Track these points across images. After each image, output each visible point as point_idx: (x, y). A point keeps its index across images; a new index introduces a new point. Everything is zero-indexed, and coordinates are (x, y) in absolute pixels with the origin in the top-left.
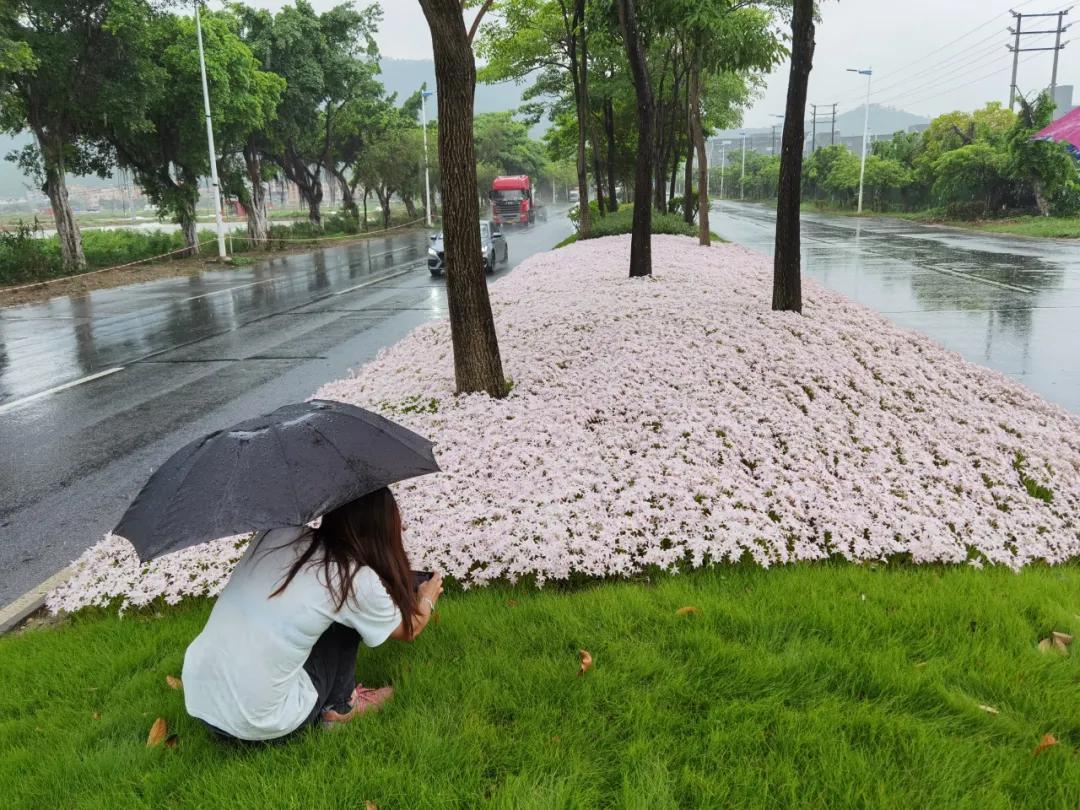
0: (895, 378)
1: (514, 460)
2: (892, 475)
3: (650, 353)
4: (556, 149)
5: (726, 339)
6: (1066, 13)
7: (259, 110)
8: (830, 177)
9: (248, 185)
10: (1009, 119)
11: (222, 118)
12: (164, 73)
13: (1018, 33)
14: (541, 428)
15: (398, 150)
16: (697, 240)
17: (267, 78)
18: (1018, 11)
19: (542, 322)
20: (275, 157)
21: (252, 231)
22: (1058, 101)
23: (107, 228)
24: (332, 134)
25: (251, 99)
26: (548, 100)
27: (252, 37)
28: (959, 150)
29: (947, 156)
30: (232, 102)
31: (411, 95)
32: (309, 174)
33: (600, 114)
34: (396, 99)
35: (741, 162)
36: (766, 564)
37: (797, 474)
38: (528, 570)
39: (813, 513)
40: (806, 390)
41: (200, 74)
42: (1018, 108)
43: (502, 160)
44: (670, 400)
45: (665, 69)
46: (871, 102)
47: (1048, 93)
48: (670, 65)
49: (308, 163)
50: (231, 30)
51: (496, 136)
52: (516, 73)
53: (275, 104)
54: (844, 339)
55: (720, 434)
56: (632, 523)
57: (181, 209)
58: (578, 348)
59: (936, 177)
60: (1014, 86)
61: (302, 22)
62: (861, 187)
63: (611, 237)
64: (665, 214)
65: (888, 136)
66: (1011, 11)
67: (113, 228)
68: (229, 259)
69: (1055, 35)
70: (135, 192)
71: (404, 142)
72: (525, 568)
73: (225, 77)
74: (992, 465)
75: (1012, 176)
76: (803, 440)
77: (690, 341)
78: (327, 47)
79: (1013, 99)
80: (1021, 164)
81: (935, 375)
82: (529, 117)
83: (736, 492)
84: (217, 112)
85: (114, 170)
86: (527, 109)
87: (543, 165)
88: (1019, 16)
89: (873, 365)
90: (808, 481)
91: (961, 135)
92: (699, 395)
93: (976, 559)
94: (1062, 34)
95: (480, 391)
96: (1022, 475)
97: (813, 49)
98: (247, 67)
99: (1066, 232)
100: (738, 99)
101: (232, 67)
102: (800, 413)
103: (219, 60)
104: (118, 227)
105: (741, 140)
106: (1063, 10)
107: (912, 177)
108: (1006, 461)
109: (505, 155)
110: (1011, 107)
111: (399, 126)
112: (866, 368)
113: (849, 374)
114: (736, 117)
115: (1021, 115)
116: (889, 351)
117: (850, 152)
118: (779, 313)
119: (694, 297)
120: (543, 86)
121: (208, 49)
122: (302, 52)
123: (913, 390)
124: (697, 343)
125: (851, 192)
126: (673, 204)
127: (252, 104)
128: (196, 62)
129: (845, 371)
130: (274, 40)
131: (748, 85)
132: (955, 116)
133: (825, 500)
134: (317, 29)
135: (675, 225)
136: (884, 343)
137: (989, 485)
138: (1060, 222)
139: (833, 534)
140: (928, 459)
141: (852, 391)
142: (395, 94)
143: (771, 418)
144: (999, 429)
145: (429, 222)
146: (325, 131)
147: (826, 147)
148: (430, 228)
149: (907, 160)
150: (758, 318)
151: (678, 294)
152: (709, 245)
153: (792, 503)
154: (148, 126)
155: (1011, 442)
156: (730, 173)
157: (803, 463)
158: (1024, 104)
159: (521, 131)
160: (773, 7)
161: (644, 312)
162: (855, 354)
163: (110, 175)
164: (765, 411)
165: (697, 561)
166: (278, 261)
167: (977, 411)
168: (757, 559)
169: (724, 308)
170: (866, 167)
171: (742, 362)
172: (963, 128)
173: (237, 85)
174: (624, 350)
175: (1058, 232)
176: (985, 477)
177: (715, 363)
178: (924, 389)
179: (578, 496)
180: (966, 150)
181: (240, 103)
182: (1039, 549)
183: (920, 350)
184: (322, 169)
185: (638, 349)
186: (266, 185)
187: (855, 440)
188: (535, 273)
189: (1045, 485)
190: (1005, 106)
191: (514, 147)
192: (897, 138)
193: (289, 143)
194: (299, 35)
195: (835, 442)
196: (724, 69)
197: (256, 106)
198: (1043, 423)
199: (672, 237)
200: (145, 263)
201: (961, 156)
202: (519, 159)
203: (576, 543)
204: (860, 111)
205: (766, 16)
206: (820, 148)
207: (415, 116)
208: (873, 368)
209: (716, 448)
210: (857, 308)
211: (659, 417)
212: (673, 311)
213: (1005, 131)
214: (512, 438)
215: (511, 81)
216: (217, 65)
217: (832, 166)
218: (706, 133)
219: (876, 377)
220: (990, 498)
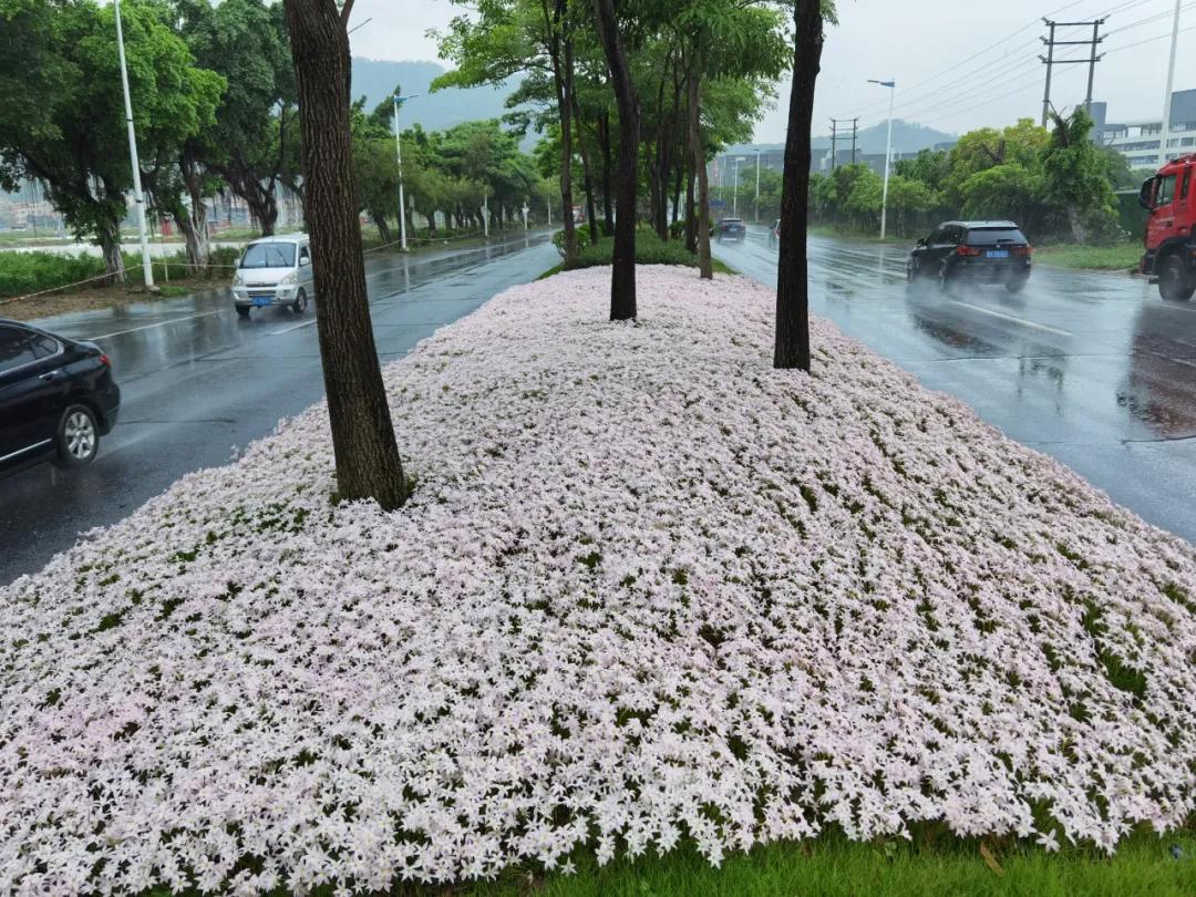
0: (923, 470)
1: (367, 635)
2: (919, 654)
3: (608, 436)
4: (547, 162)
5: (708, 414)
6: (1102, 22)
7: (193, 114)
8: (850, 198)
9: (186, 200)
10: (1043, 137)
11: (147, 122)
12: (75, 69)
13: (1051, 43)
14: (426, 568)
15: (366, 162)
16: (697, 271)
17: (201, 76)
18: (1051, 19)
19: (487, 383)
20: (220, 169)
21: (191, 254)
22: (1092, 117)
23: (23, 250)
24: (287, 142)
25: (183, 100)
26: (534, 107)
27: (189, 29)
28: (989, 171)
29: (978, 177)
30: (159, 103)
31: (383, 101)
32: (261, 189)
33: (594, 125)
34: (366, 104)
35: (755, 180)
36: (716, 858)
37: (782, 655)
38: (320, 879)
39: (801, 735)
40: (807, 494)
41: (120, 70)
42: (1051, 126)
43: (489, 175)
44: (621, 514)
45: (666, 74)
46: (894, 117)
47: (1084, 109)
48: (671, 70)
49: (262, 177)
50: (163, 20)
51: (483, 149)
52: (494, 76)
53: (213, 106)
54: (859, 409)
55: (680, 578)
56: (513, 769)
57: (102, 229)
58: (520, 427)
59: (964, 201)
60: (1047, 101)
61: (248, 13)
62: (884, 211)
63: (600, 267)
64: (665, 239)
65: (914, 155)
66: (1044, 19)
67: (31, 250)
68: (156, 288)
69: (1090, 46)
70: (45, 208)
71: (373, 153)
72: (315, 874)
73: (151, 75)
74: (1056, 624)
75: (1045, 201)
76: (795, 589)
77: (662, 417)
78: (277, 42)
79: (1046, 114)
80: (1054, 187)
81: (970, 463)
82: (514, 128)
83: (685, 701)
84: (142, 114)
85: (22, 182)
86: (512, 119)
87: (536, 181)
88: (1053, 25)
89: (895, 450)
90: (795, 671)
91: (991, 155)
92: (663, 506)
93: (1048, 834)
94: (1098, 45)
95: (366, 498)
96: (1098, 646)
97: (821, 46)
98: (179, 63)
99: (1106, 263)
100: (746, 110)
101: (159, 62)
102: (795, 538)
103: (144, 54)
104: (36, 249)
105: (755, 157)
106: (1099, 18)
107: (939, 200)
108: (1073, 614)
109: (492, 170)
110: (1044, 123)
111: (367, 135)
112: (886, 454)
113: (864, 466)
114: (746, 131)
115: (1055, 133)
116: (913, 425)
117: (872, 171)
118: (782, 372)
119: (680, 350)
120: (528, 92)
121: (130, 42)
122: (248, 48)
123: (944, 488)
124: (673, 419)
125: (873, 216)
126: (676, 228)
127: (185, 106)
128: (115, 55)
129: (858, 461)
130: (214, 33)
131: (759, 94)
132: (985, 133)
133: (818, 709)
134: (265, 21)
135: (675, 253)
136: (908, 415)
137: (1054, 666)
138: (1097, 252)
139: (828, 783)
140: (966, 619)
141: (865, 495)
142: (364, 99)
143: (754, 548)
144: (1058, 556)
145: (404, 246)
146: (279, 141)
147: (846, 166)
148: (404, 252)
149: (933, 181)
150: (755, 380)
151: (662, 345)
152: (710, 277)
153: (768, 716)
154: (55, 132)
155: (1078, 580)
156: (743, 193)
157: (791, 633)
158: (1058, 121)
159: (510, 144)
160: (784, 6)
161: (616, 371)
162: (873, 432)
163: (17, 189)
164: (744, 536)
165: (605, 852)
166: (221, 291)
167: (1025, 524)
168: (702, 847)
169: (714, 367)
170: (889, 188)
171: (726, 449)
172: (992, 146)
173: (165, 84)
174: (577, 431)
175: (1097, 263)
176: (1046, 649)
177: (690, 451)
178: (958, 485)
179: (443, 712)
180: (996, 171)
181: (169, 105)
182: (1140, 807)
183: (952, 423)
184: (277, 184)
185: (594, 429)
186: (208, 202)
187: (868, 587)
188: (503, 313)
189: (1133, 664)
190: (1038, 123)
191: (503, 162)
192: (923, 154)
193: (236, 153)
194: (243, 27)
195: (838, 592)
196: (726, 73)
197: (189, 109)
198: (1111, 537)
199: (670, 268)
200: (57, 293)
201: (991, 177)
202: (508, 174)
203: (414, 819)
204: (883, 127)
205: (777, 17)
206: (839, 167)
207: (386, 125)
208: (894, 455)
209: (669, 607)
210: (877, 363)
211: (600, 545)
212: (649, 371)
213: (1037, 151)
214: (380, 586)
215: (488, 84)
216: (141, 60)
217: (853, 186)
218: (715, 149)
219: (898, 468)
220: (1056, 692)
